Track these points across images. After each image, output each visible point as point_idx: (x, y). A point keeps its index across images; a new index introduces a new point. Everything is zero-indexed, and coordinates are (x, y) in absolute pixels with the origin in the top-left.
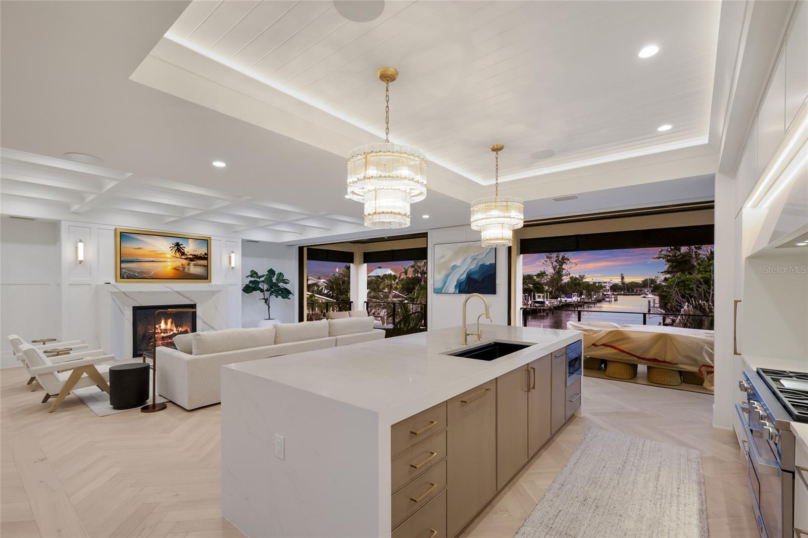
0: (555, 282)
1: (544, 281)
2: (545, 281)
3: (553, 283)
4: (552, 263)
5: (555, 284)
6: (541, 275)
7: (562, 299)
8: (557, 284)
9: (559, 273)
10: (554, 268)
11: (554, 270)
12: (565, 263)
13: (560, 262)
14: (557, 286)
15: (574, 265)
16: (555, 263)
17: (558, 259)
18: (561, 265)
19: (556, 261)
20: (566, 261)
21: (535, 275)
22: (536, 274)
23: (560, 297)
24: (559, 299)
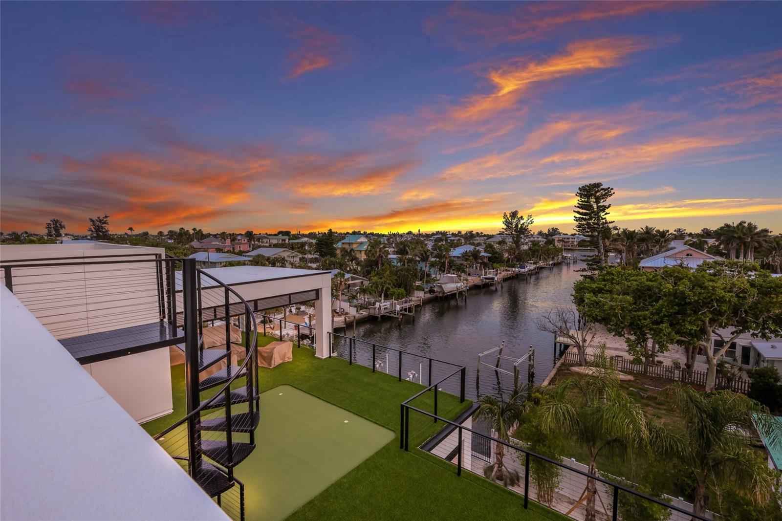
0: (512, 251)
1: (504, 248)
4: (511, 233)
5: (512, 254)
7: (517, 269)
8: (514, 253)
9: (516, 241)
10: (513, 237)
11: (513, 239)
13: (519, 231)
16: (513, 233)
17: (517, 229)
19: (515, 231)
23: (515, 267)
24: (514, 269)
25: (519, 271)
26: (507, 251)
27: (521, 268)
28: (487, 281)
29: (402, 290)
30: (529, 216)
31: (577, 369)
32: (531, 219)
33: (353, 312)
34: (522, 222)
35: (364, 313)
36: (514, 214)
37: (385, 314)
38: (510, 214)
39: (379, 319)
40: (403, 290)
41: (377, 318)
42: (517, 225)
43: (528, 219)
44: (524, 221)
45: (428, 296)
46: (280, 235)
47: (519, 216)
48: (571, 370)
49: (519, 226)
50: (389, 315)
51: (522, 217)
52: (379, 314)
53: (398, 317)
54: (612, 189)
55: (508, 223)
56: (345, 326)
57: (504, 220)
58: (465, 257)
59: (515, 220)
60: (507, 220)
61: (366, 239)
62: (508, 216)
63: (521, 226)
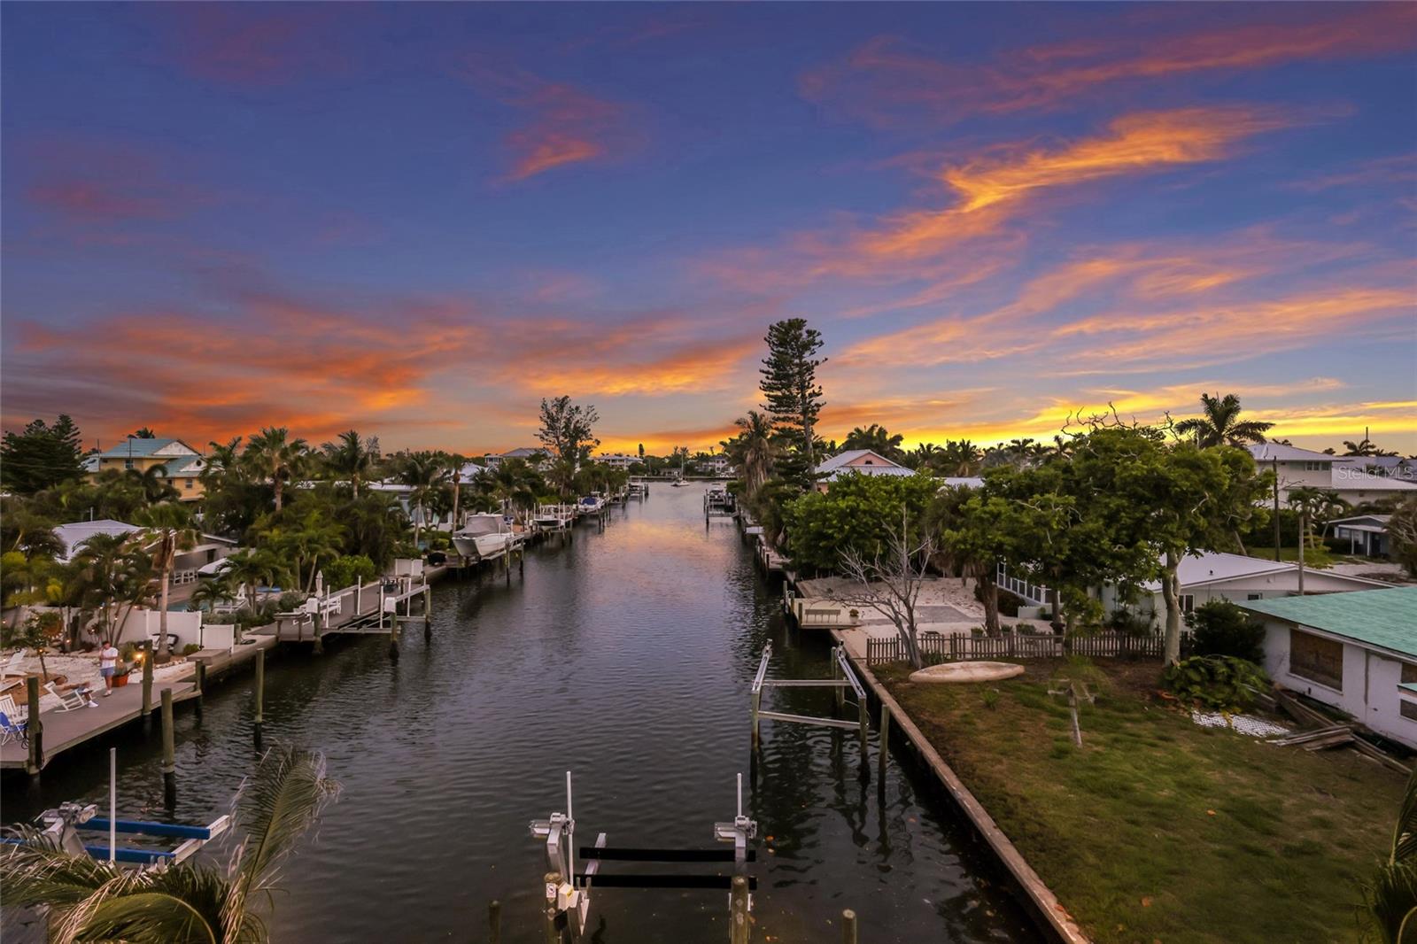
0: (564, 472)
1: (543, 467)
2: (544, 469)
3: (561, 474)
4: (558, 438)
5: (564, 477)
6: (537, 457)
7: (580, 506)
8: (568, 477)
9: (568, 455)
10: (561, 446)
11: (561, 449)
12: (580, 438)
13: (571, 435)
14: (567, 481)
15: (595, 444)
16: (561, 438)
17: (567, 431)
18: (573, 443)
19: (564, 434)
20: (580, 435)
21: (527, 458)
22: (528, 455)
23: (576, 502)
24: (574, 506)
25: (586, 510)
26: (551, 475)
27: (588, 504)
28: (544, 528)
29: (364, 561)
30: (588, 407)
31: (926, 675)
32: (592, 413)
33: (220, 642)
34: (577, 417)
35: (261, 638)
36: (562, 403)
37: (341, 631)
38: (552, 402)
39: (318, 651)
40: (366, 558)
41: (310, 645)
42: (567, 426)
43: (588, 413)
44: (581, 416)
45: (431, 570)
47: (574, 407)
48: (912, 679)
49: (572, 426)
50: (354, 630)
51: (577, 408)
52: (315, 634)
53: (389, 631)
55: (552, 421)
56: (199, 692)
57: (542, 413)
58: (480, 481)
59: (564, 415)
60: (548, 414)
61: (186, 449)
62: (549, 406)
63: (575, 426)
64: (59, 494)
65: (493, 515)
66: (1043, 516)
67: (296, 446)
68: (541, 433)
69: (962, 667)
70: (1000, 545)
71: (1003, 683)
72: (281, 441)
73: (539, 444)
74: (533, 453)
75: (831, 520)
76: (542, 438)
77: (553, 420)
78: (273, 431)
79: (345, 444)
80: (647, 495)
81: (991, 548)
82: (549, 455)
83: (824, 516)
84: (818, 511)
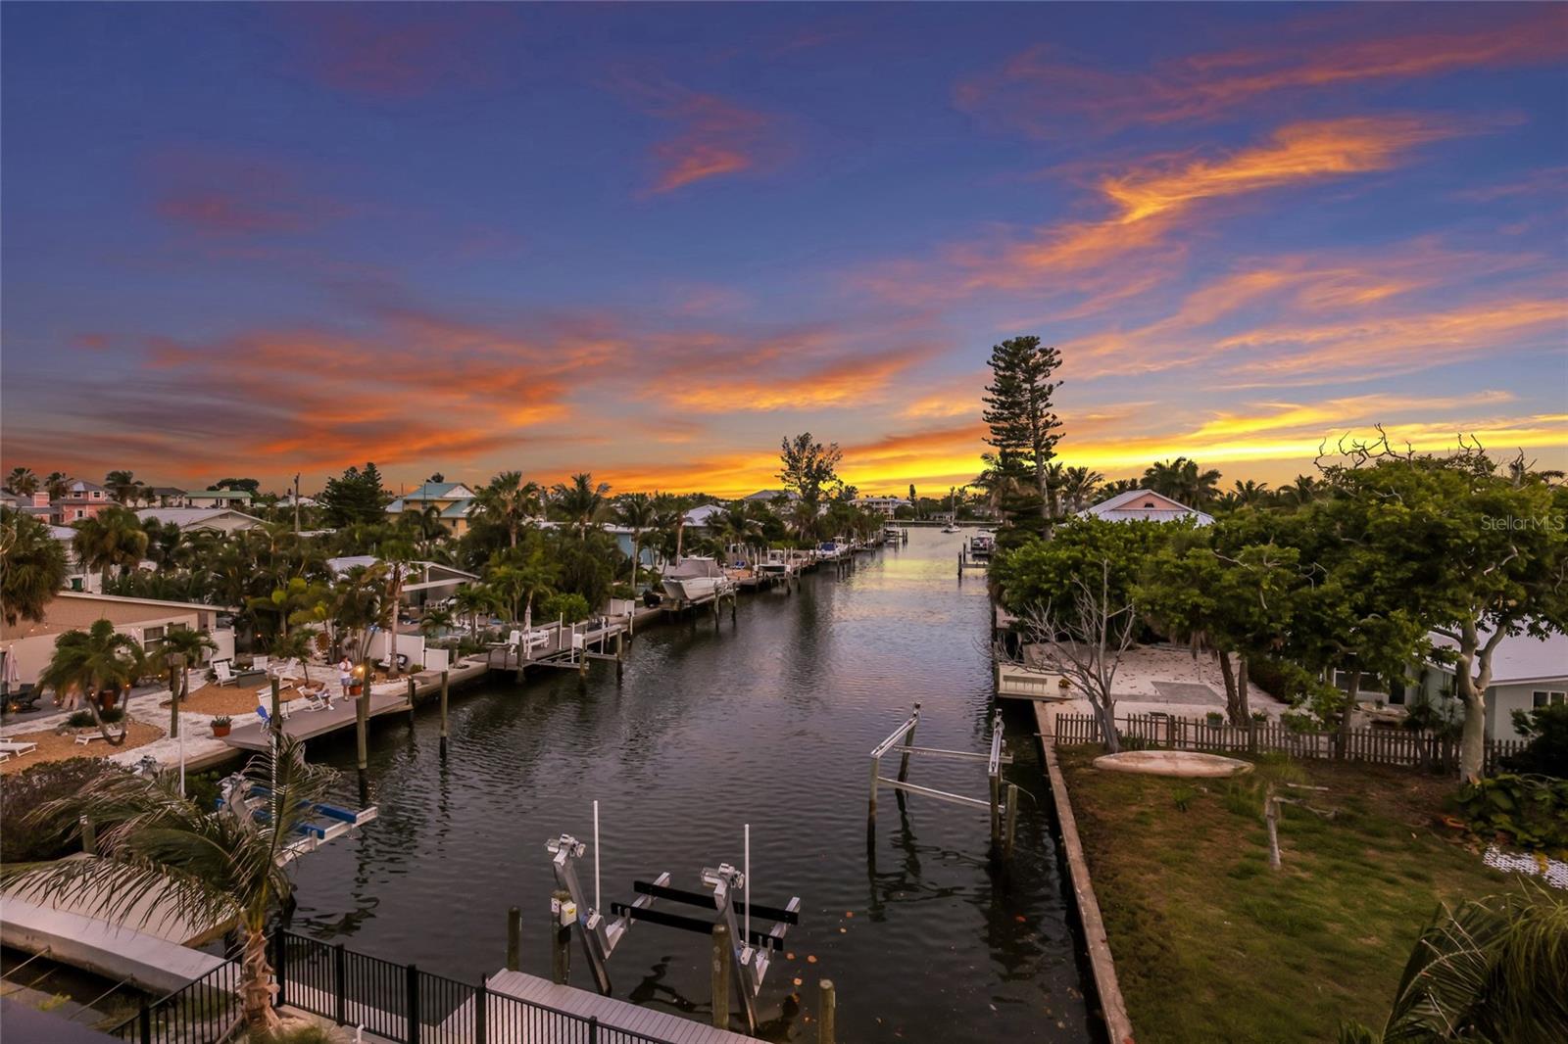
0: (805, 515)
1: (784, 510)
2: (786, 513)
3: (801, 518)
4: (800, 479)
5: (804, 521)
6: (781, 499)
7: (818, 552)
8: (808, 520)
9: (811, 497)
10: (803, 488)
11: (803, 491)
12: (823, 479)
13: (813, 476)
16: (803, 479)
17: (810, 471)
18: (815, 485)
19: (806, 475)
20: (823, 475)
21: (769, 501)
22: (771, 497)
23: (814, 548)
24: (811, 552)
25: (824, 556)
26: (792, 518)
27: (826, 550)
28: (770, 574)
29: (578, 599)
30: (831, 445)
31: (1114, 761)
32: (836, 452)
33: (436, 663)
34: (820, 457)
35: (474, 664)
36: (803, 442)
37: (538, 663)
38: (794, 441)
39: (521, 678)
40: (581, 597)
41: (514, 674)
42: (809, 466)
43: (831, 452)
44: (824, 455)
45: (644, 611)
46: (226, 489)
47: (815, 445)
48: (1098, 765)
49: (815, 467)
50: (550, 664)
51: (819, 446)
52: (518, 665)
53: (578, 666)
54: (1058, 352)
55: (793, 460)
56: (410, 706)
57: (784, 453)
58: (714, 525)
59: (806, 454)
60: (789, 453)
61: (467, 492)
62: (792, 446)
63: (818, 466)
64: (354, 531)
65: (703, 559)
66: (1252, 573)
67: (530, 488)
68: (783, 474)
69: (1165, 757)
70: (1196, 607)
71: (1216, 783)
72: (516, 483)
73: (781, 486)
74: (776, 495)
75: (1046, 573)
76: (784, 479)
77: (796, 460)
78: (510, 474)
79: (575, 487)
80: (905, 541)
81: (1183, 611)
82: (791, 497)
83: (1040, 567)
84: (1035, 562)
